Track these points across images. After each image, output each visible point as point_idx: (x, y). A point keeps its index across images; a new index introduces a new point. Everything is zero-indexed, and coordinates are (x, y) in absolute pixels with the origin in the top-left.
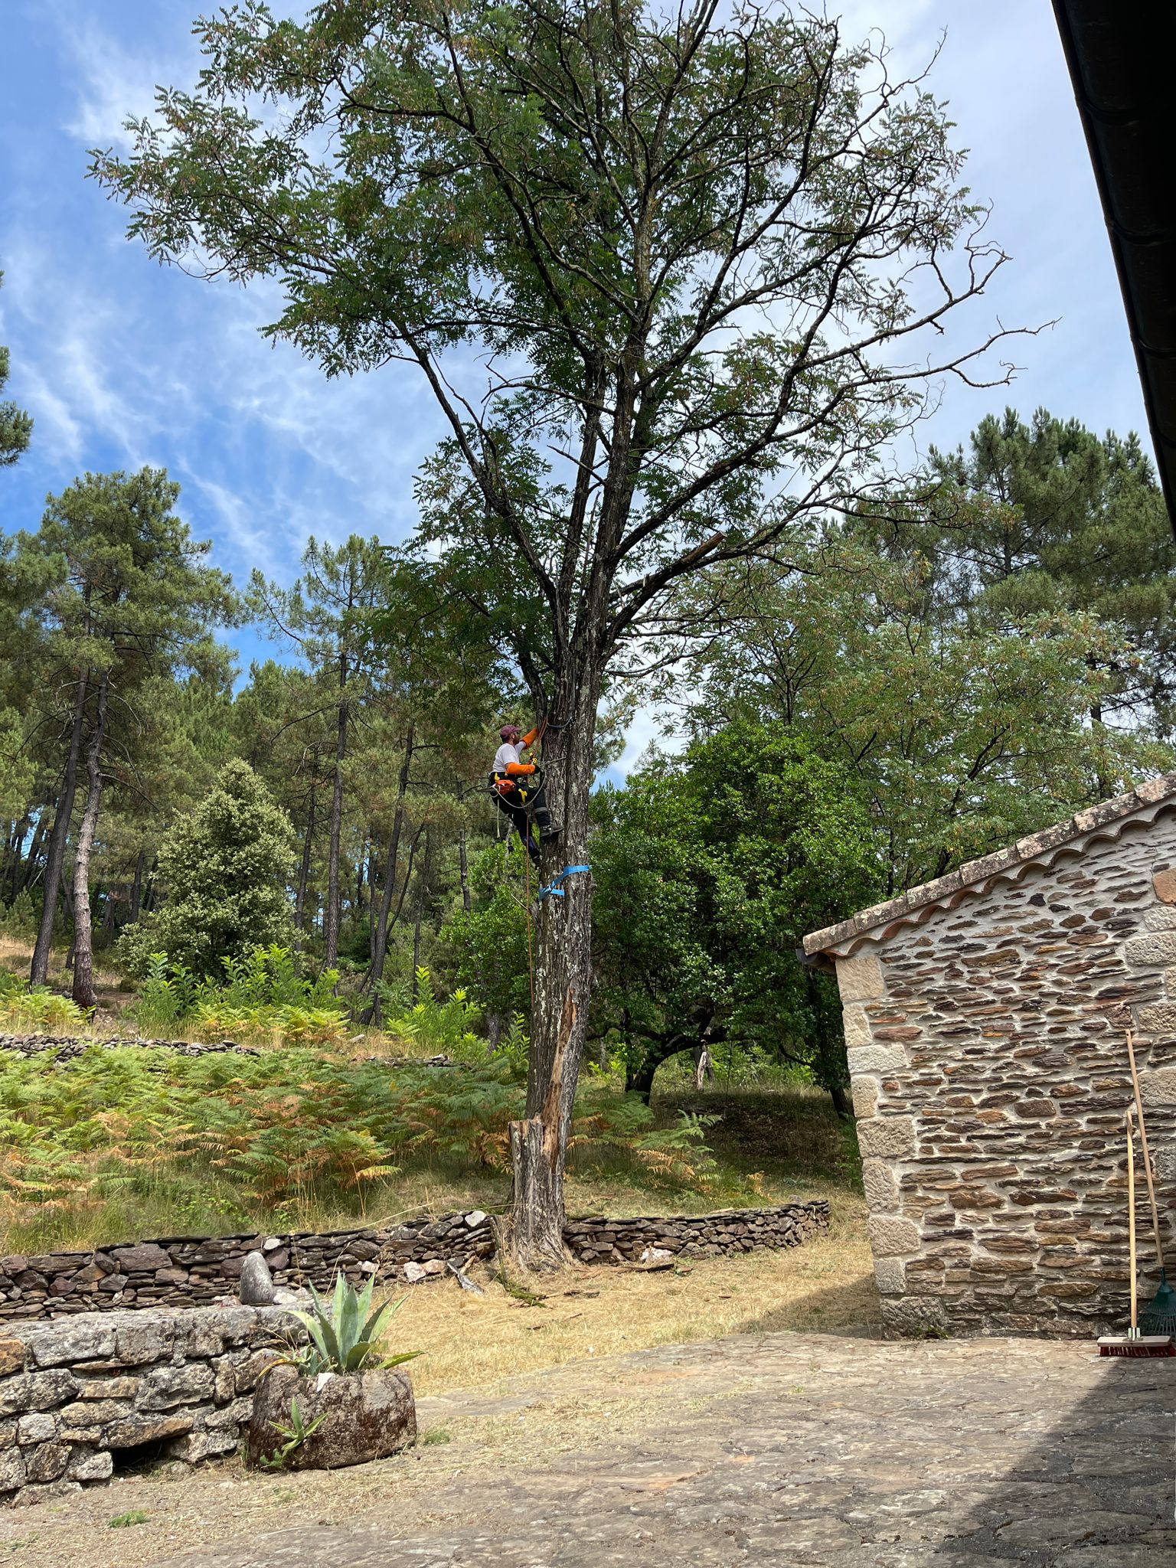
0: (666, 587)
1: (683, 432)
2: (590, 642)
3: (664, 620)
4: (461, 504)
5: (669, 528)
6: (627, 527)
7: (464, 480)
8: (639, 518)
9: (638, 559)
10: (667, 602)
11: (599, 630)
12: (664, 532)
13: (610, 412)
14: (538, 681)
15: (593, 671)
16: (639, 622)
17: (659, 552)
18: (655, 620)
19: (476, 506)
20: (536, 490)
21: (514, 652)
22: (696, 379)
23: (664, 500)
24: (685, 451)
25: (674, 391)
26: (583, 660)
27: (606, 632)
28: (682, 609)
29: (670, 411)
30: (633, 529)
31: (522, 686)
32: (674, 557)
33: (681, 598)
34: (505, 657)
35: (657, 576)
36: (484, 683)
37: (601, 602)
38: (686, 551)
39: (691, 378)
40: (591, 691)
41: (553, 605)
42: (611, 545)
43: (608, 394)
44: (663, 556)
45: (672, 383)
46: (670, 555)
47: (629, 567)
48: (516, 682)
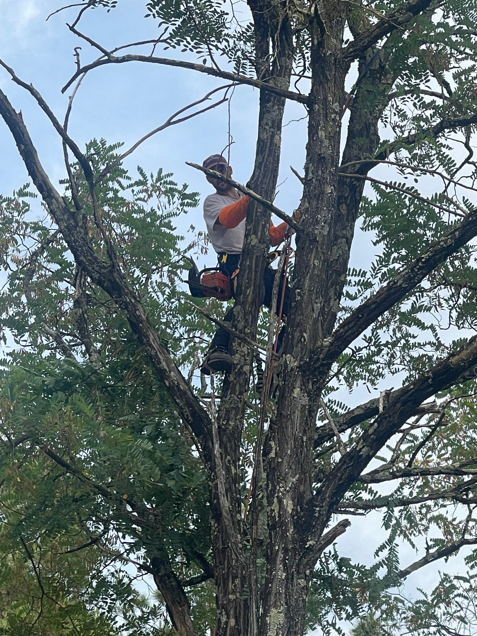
0: (423, 412)
1: (439, 129)
2: (282, 524)
3: (425, 473)
4: (30, 273)
5: (425, 301)
6: (344, 302)
7: (36, 227)
8: (368, 285)
9: (369, 359)
10: (428, 438)
11: (298, 499)
12: (415, 309)
13: (299, 98)
14: (184, 600)
15: (289, 579)
16: (375, 477)
17: (407, 347)
18: (406, 473)
19: (58, 276)
20: (173, 240)
21: (134, 547)
22: (459, 32)
23: (412, 251)
24: (446, 162)
25: (422, 55)
26: (271, 559)
27: (312, 502)
28: (458, 451)
29: (415, 91)
30: (356, 304)
31: (154, 612)
32: (437, 355)
33: (455, 429)
34: (118, 556)
35: (403, 391)
36: (79, 608)
37: (299, 445)
38: (460, 344)
39: (450, 30)
40: (289, 618)
41: (207, 455)
42: (314, 338)
43: (297, 66)
44: (415, 353)
45: (416, 41)
46: (429, 350)
47: (350, 379)
48: (142, 603)
